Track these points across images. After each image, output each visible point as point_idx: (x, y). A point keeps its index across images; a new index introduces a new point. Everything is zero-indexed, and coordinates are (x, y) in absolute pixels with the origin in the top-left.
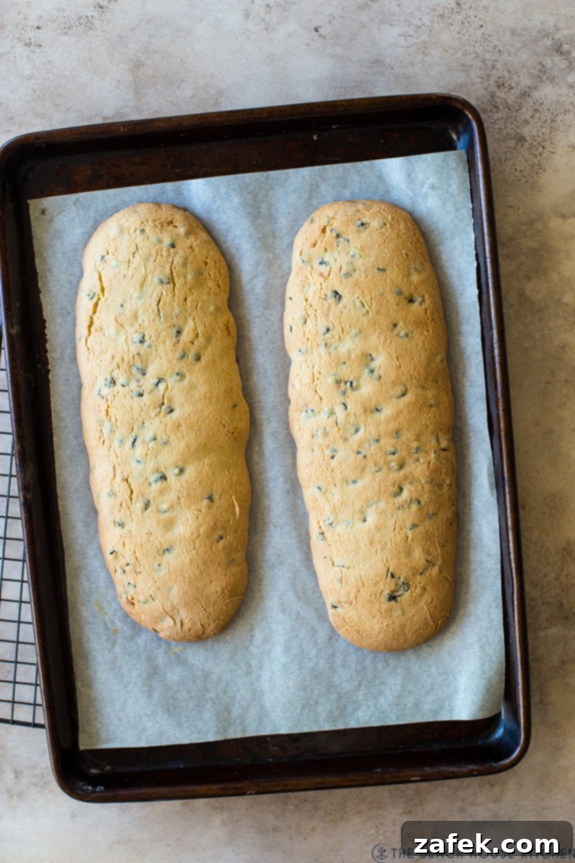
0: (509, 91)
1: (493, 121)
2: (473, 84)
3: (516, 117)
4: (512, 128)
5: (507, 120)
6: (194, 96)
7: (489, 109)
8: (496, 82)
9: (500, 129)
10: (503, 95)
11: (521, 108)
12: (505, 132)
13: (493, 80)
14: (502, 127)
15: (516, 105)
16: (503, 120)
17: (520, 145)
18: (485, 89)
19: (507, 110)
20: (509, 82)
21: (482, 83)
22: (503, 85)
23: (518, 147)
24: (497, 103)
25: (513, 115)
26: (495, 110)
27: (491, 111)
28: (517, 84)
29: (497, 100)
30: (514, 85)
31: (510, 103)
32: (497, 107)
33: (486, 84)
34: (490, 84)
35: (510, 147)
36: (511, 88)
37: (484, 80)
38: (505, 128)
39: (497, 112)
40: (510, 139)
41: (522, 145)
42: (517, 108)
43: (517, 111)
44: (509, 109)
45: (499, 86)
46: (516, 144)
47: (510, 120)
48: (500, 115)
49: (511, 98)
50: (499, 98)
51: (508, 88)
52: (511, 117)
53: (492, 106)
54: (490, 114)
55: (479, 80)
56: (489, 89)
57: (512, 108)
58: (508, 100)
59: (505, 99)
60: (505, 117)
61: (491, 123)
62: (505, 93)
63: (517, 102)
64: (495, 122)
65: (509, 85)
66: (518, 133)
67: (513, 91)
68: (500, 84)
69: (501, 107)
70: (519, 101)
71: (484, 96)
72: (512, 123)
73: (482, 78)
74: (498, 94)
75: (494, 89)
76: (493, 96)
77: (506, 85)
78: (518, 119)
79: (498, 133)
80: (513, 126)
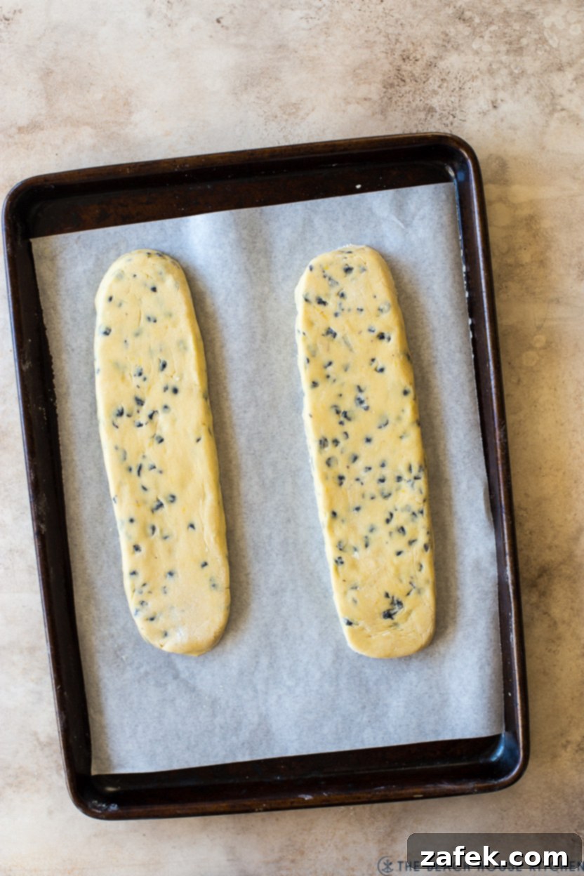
0: (414, 63)
1: (401, 95)
2: (378, 60)
3: (424, 88)
4: (421, 100)
5: (415, 92)
6: (104, 98)
7: (396, 83)
8: (401, 55)
9: (409, 102)
10: (409, 68)
11: (428, 79)
12: (414, 105)
13: (398, 53)
14: (411, 100)
15: (422, 76)
16: (411, 93)
17: (430, 116)
18: (391, 64)
19: (415, 83)
20: (414, 55)
21: (387, 58)
22: (408, 58)
23: (429, 118)
24: (403, 76)
25: (420, 87)
26: (402, 83)
27: (398, 85)
28: (422, 55)
29: (404, 73)
30: (419, 57)
31: (417, 75)
32: (404, 81)
33: (391, 59)
34: (395, 59)
35: (420, 119)
36: (417, 60)
37: (389, 55)
38: (413, 101)
39: (404, 86)
40: (419, 110)
41: (432, 116)
42: (424, 79)
43: (424, 82)
44: (416, 81)
45: (404, 60)
46: (426, 115)
47: (418, 92)
48: (407, 88)
49: (417, 70)
50: (405, 71)
51: (414, 60)
52: (419, 89)
53: (399, 80)
54: (398, 88)
55: (384, 55)
56: (395, 64)
57: (419, 80)
58: (414, 72)
59: (411, 72)
60: (413, 89)
61: (399, 97)
62: (411, 66)
63: (424, 74)
64: (403, 96)
65: (414, 58)
66: (427, 104)
67: (418, 63)
68: (404, 57)
69: (408, 80)
70: (425, 72)
71: (390, 71)
72: (420, 95)
73: (387, 53)
74: (404, 67)
75: (400, 62)
76: (399, 70)
77: (411, 58)
78: (426, 90)
79: (407, 106)
80: (422, 98)
